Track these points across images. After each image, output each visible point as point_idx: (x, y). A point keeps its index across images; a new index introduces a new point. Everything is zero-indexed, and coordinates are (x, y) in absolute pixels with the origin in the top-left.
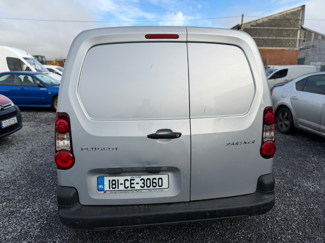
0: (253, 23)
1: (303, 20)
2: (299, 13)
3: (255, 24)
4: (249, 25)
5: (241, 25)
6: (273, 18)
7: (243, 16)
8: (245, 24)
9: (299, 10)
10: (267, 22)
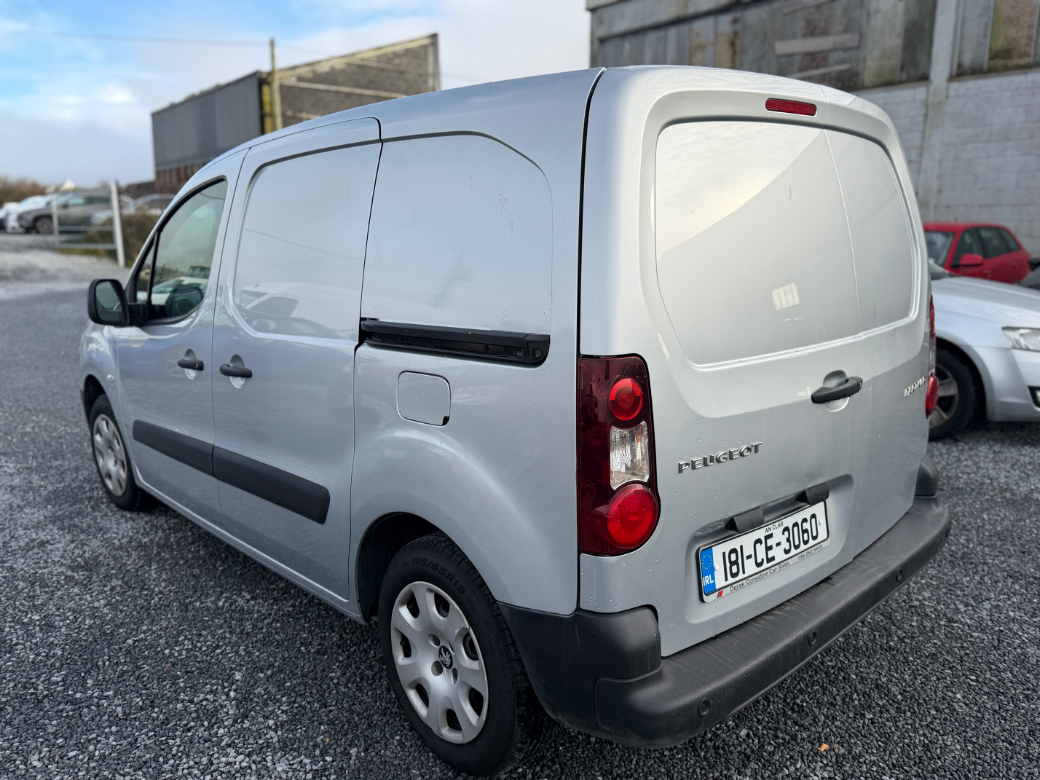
0: (303, 71)
1: (437, 74)
2: (426, 54)
3: (310, 75)
4: (292, 76)
5: (271, 73)
6: (360, 62)
7: (272, 44)
8: (282, 70)
9: (424, 47)
10: (342, 71)
